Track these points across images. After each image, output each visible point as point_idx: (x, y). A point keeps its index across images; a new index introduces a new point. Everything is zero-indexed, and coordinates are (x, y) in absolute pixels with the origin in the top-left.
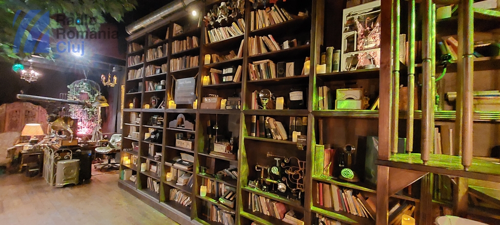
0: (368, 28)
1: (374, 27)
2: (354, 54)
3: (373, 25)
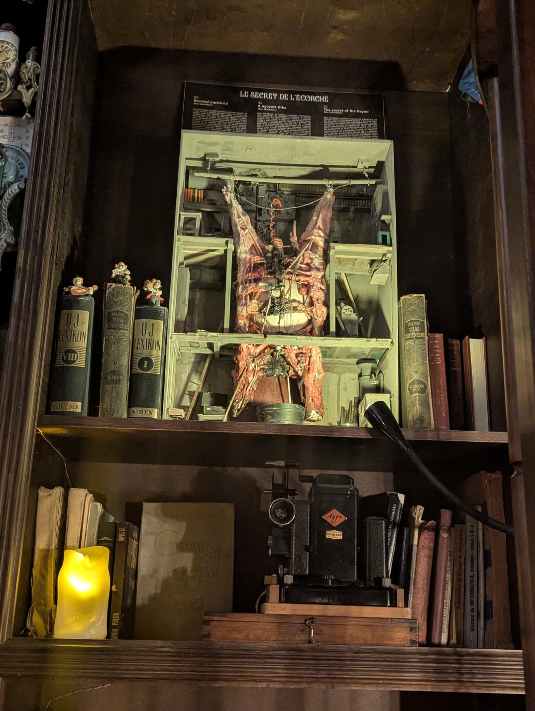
0: (279, 243)
1: (303, 242)
2: (219, 340)
3: (299, 236)
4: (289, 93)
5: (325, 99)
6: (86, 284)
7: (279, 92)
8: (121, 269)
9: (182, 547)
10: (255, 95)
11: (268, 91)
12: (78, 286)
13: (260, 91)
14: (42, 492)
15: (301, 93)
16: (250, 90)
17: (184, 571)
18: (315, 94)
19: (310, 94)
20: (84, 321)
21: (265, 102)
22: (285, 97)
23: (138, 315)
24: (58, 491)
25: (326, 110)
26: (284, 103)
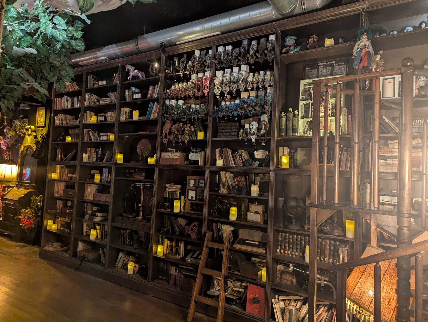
2: (309, 120)
4: (326, 62)
5: (334, 62)
6: (284, 113)
7: (324, 62)
8: (291, 109)
9: (304, 155)
10: (319, 64)
11: (322, 63)
12: (283, 114)
13: (320, 63)
14: (279, 148)
15: (329, 62)
16: (318, 63)
17: (305, 159)
18: (332, 61)
19: (331, 61)
20: (284, 120)
21: (321, 65)
22: (325, 63)
23: (293, 118)
24: (282, 147)
25: (335, 65)
26: (325, 65)
